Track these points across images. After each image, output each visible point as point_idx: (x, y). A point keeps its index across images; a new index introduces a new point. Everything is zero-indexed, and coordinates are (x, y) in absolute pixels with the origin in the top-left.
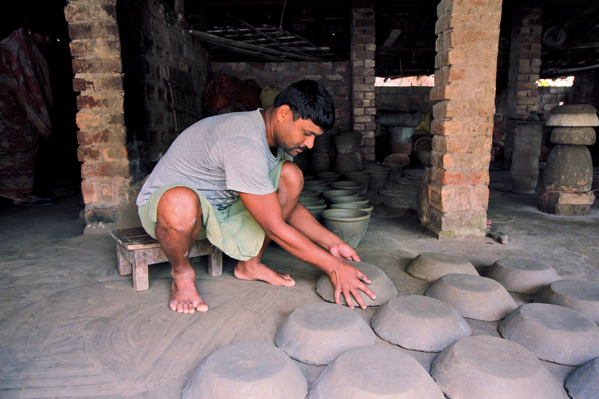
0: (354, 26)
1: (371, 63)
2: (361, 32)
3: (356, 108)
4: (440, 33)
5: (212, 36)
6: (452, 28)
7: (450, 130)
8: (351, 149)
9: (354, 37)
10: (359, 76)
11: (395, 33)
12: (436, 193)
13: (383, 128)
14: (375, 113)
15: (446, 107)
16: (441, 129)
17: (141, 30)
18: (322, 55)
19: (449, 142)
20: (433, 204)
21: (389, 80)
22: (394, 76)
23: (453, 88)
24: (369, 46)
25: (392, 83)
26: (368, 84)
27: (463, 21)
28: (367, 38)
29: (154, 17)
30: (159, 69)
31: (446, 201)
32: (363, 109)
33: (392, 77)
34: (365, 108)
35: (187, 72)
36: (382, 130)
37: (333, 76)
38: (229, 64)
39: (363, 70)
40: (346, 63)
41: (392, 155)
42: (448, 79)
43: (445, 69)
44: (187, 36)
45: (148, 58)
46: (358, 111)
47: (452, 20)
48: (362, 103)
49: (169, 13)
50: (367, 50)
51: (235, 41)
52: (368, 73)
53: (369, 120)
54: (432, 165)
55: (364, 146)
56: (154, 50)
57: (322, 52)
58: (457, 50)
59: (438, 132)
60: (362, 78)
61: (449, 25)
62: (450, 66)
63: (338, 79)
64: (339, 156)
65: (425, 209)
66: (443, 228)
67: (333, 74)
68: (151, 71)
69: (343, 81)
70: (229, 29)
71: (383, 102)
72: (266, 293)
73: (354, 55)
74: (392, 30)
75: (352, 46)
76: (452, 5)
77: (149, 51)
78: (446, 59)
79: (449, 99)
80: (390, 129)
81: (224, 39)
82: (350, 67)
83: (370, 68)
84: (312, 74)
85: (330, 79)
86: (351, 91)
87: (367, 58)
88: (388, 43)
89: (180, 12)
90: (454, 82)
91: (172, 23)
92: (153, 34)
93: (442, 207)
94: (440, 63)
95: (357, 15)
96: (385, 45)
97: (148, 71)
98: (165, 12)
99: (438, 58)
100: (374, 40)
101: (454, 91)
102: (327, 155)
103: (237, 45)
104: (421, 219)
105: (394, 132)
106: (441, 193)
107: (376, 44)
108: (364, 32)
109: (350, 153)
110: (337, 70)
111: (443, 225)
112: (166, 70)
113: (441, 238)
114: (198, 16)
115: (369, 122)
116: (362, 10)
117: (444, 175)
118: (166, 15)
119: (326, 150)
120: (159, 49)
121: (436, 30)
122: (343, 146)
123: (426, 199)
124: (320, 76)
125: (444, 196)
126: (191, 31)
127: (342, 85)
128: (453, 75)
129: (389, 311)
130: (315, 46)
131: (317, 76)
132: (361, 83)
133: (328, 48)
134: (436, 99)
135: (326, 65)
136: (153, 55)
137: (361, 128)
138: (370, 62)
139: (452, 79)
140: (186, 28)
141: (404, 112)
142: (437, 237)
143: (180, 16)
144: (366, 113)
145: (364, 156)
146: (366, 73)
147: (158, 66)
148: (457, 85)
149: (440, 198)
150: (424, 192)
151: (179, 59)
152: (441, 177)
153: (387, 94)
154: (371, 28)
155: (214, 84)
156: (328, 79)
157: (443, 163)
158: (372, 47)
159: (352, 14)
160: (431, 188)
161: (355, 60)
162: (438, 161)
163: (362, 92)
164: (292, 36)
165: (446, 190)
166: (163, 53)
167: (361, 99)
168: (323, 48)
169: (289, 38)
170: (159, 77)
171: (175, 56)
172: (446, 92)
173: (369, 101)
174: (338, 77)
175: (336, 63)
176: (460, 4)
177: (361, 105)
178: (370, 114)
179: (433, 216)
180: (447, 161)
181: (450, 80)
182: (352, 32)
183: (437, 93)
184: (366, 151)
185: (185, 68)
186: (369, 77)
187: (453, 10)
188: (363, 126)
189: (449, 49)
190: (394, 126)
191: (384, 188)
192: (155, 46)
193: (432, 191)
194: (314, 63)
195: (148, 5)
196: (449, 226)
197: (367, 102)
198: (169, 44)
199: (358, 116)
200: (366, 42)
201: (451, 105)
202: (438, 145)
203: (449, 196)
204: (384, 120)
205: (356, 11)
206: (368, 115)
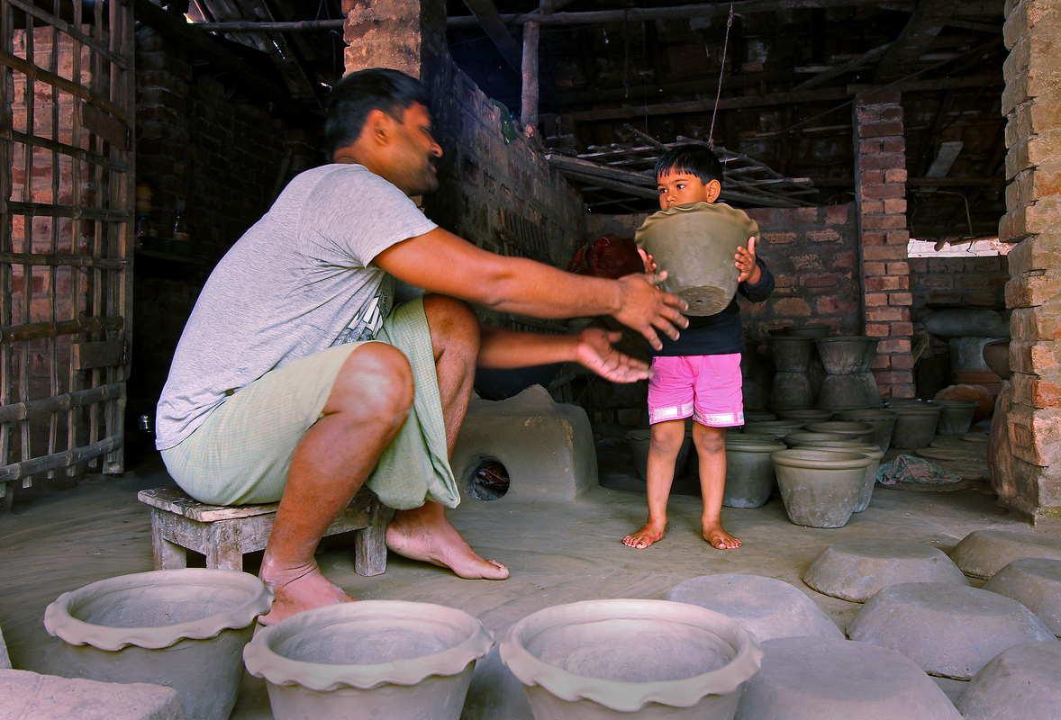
0: (860, 138)
1: (898, 205)
2: (875, 147)
3: (868, 293)
4: (1011, 112)
5: (585, 163)
6: (1032, 98)
7: (1043, 294)
8: (855, 365)
9: (860, 158)
10: (874, 230)
11: (950, 150)
12: (1023, 427)
13: (937, 342)
14: (910, 303)
15: (1030, 249)
16: (1025, 293)
17: (457, 143)
18: (796, 193)
19: (1042, 319)
20: (1019, 453)
21: (947, 245)
22: (958, 238)
23: (1042, 212)
24: (893, 174)
25: (950, 251)
26: (893, 245)
27: (1055, 83)
28: (887, 158)
29: (482, 125)
30: (487, 211)
31: (1046, 442)
32: (884, 296)
33: (953, 239)
34: (888, 293)
35: (538, 224)
36: (933, 347)
37: (821, 234)
38: (618, 217)
39: (882, 219)
40: (845, 208)
41: (951, 387)
42: (1030, 194)
43: (1024, 176)
44: (541, 164)
45: (467, 189)
46: (871, 299)
47: (1031, 83)
48: (881, 283)
49: (509, 122)
50: (888, 180)
51: (627, 172)
52: (893, 225)
53: (899, 317)
54: (1013, 373)
55: (890, 369)
56: (479, 179)
57: (796, 188)
58: (1045, 137)
59: (1019, 301)
60: (880, 234)
61: (1026, 92)
62: (1034, 168)
63: (831, 239)
64: (828, 378)
65: (1003, 467)
66: (1043, 499)
67: (819, 230)
68: (472, 211)
69: (841, 241)
70: (615, 148)
71: (933, 288)
72: (645, 577)
73: (861, 190)
74: (944, 144)
75: (857, 175)
76: (1029, 56)
77: (471, 179)
78: (1024, 157)
79: (1035, 232)
80: (951, 343)
81: (606, 168)
82: (855, 215)
83: (897, 214)
84: (777, 231)
85: (815, 239)
86: (857, 260)
87: (889, 195)
88: (937, 170)
89: (530, 122)
90: (1043, 200)
91: (513, 137)
92: (479, 152)
93: (1036, 455)
94: (1015, 168)
95: (865, 116)
96: (930, 173)
97: (467, 211)
98: (502, 119)
99: (1010, 159)
100: (903, 161)
101: (1045, 217)
102: (804, 378)
103: (631, 179)
104: (999, 491)
105: (961, 348)
106: (1032, 426)
107: (907, 168)
108: (882, 146)
109: (852, 373)
110: (828, 222)
111: (1042, 494)
112: (499, 214)
113: (1039, 521)
114: (566, 136)
115: (898, 321)
116: (876, 107)
117: (1036, 386)
118: (503, 123)
119: (801, 368)
120: (489, 178)
121: (1003, 107)
122: (835, 358)
123: (1005, 446)
124: (794, 235)
125: (1040, 430)
126: (548, 157)
127: (839, 251)
128: (1041, 185)
129: (881, 600)
130: (780, 175)
131: (788, 234)
132: (878, 244)
133: (807, 179)
134: (1010, 236)
135: (804, 212)
136: (477, 186)
137: (882, 332)
138: (897, 203)
139: (1038, 194)
140: (540, 151)
141: (982, 306)
142: (1030, 520)
143: (529, 130)
144: (892, 303)
145: (891, 390)
146: (887, 224)
147: (485, 206)
148: (1052, 205)
149: (1032, 437)
150: (1000, 432)
151: (523, 201)
152: (1031, 392)
153: (942, 272)
154: (897, 139)
155: (590, 250)
156: (809, 239)
157: (1031, 363)
158: (900, 175)
159: (856, 116)
160: (1014, 418)
161: (864, 201)
162: (1024, 360)
163: (880, 261)
164: (734, 156)
165: (1043, 418)
166: (496, 186)
167: (881, 276)
168: (796, 180)
169: (726, 160)
170: (485, 224)
171: (517, 194)
172: (1028, 219)
173: (897, 278)
174: (831, 234)
175: (826, 208)
176: (1045, 53)
177: (879, 286)
178: (900, 304)
179: (1022, 478)
180: (1042, 357)
181: (1035, 195)
182: (856, 150)
183: (1012, 225)
184: (893, 380)
185: (535, 218)
186: (895, 232)
187: (1032, 64)
188: (886, 328)
189: (1030, 138)
190: (959, 337)
191: (929, 446)
192: (481, 172)
193: (1016, 424)
194: (782, 210)
195: (474, 105)
196: (1057, 496)
197: (892, 281)
198: (506, 171)
199: (873, 309)
200: (885, 166)
201: (1042, 244)
202: (1021, 329)
203: (1051, 431)
204: (936, 324)
205: (863, 109)
206: (895, 306)
